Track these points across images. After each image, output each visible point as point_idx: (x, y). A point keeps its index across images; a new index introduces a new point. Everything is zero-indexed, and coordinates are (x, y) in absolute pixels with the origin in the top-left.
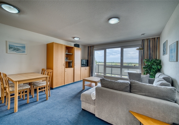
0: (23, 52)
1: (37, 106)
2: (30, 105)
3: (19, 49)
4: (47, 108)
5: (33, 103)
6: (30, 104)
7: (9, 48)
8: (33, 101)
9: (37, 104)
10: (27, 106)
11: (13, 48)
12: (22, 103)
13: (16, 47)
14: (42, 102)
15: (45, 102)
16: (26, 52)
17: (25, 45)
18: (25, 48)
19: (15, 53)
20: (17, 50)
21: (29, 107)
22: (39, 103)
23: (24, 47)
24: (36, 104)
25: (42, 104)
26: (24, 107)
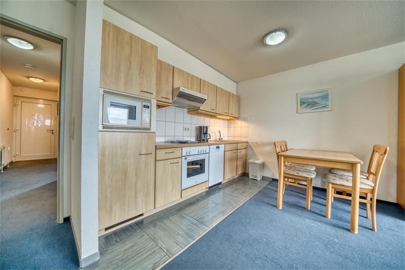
0: (324, 107)
1: (312, 224)
2: (305, 214)
3: (316, 103)
4: (326, 245)
5: (314, 214)
6: (309, 213)
7: (301, 105)
8: (318, 212)
9: (320, 222)
10: (299, 212)
11: (306, 103)
12: (301, 203)
13: (311, 100)
14: (335, 226)
15: (341, 232)
16: (330, 107)
17: (328, 91)
18: (328, 98)
19: (309, 110)
20: (313, 105)
21: (300, 216)
22: (326, 223)
23: (326, 97)
24: (316, 220)
25: (329, 229)
26: (294, 210)
